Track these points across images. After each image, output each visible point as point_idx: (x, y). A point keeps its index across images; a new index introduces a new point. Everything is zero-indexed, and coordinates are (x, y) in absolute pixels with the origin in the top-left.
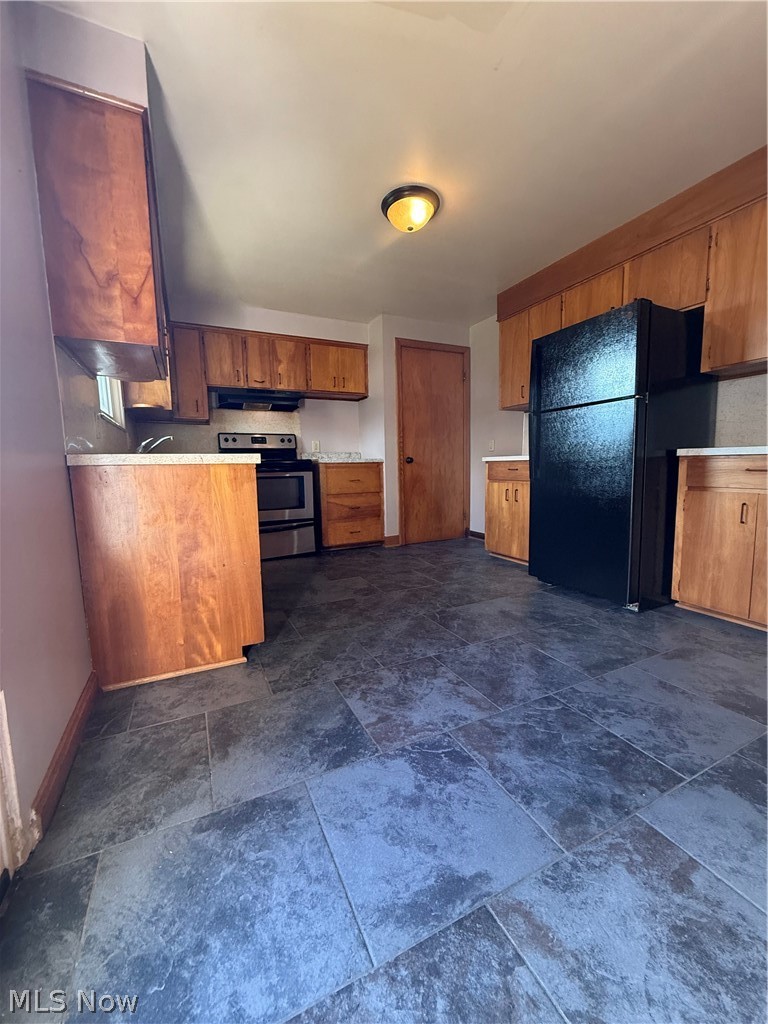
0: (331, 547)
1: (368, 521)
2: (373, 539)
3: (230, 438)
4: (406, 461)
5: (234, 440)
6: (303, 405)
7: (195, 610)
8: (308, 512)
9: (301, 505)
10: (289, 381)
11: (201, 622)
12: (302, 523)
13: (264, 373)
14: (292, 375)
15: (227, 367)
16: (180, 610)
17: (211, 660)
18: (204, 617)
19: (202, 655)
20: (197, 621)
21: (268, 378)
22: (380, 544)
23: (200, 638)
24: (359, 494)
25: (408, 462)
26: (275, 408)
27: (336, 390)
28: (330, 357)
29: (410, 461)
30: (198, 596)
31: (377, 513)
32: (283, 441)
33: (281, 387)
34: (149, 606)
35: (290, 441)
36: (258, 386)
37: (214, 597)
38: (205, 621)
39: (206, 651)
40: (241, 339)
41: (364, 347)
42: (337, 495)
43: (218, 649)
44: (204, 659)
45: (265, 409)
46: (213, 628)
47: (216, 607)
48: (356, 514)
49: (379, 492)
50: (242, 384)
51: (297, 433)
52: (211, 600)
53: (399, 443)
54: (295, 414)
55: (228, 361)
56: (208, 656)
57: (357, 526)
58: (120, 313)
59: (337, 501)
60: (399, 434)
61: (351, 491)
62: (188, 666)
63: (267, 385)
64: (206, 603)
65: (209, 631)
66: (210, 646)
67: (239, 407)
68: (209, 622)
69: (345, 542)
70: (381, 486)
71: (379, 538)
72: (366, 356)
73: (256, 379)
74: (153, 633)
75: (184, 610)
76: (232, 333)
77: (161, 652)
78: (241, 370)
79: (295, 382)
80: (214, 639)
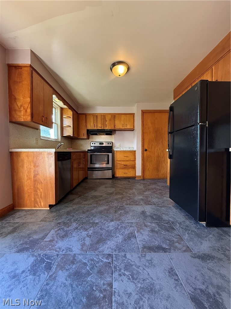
0: (118, 177)
1: (130, 170)
2: (132, 176)
3: (94, 143)
4: (144, 150)
5: (95, 144)
6: (116, 133)
7: (37, 191)
8: (110, 165)
9: (108, 163)
10: (109, 126)
11: (38, 195)
12: (108, 169)
13: (102, 124)
14: (110, 124)
15: (92, 124)
16: (33, 191)
17: (40, 207)
18: (39, 194)
19: (38, 205)
20: (37, 195)
21: (103, 126)
22: (134, 178)
23: (38, 200)
24: (128, 161)
25: (145, 151)
26: (106, 134)
27: (124, 128)
28: (122, 119)
29: (146, 150)
30: (38, 188)
31: (134, 167)
32: (108, 144)
33: (106, 128)
34: (26, 189)
35: (110, 144)
36: (100, 128)
37: (42, 189)
38: (39, 195)
39: (39, 204)
40: (96, 116)
41: (133, 114)
42: (120, 161)
43: (42, 204)
44: (38, 206)
45: (104, 135)
46: (41, 197)
47: (42, 192)
48: (126, 167)
49: (135, 160)
50: (95, 128)
51: (113, 141)
52: (41, 189)
53: (142, 144)
54: (113, 136)
55: (92, 122)
56: (40, 205)
57: (126, 171)
58: (23, 114)
59: (120, 162)
60: (142, 141)
61: (125, 160)
62: (34, 207)
63: (102, 128)
64: (40, 190)
65: (40, 198)
66: (40, 203)
67: (96, 134)
68: (40, 195)
69: (122, 176)
70: (135, 158)
71: (134, 176)
72: (134, 117)
73: (99, 127)
74: (26, 196)
75: (34, 191)
76: (93, 115)
77: (28, 202)
78: (95, 124)
79: (111, 127)
80: (41, 201)
